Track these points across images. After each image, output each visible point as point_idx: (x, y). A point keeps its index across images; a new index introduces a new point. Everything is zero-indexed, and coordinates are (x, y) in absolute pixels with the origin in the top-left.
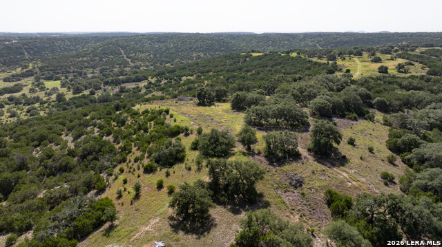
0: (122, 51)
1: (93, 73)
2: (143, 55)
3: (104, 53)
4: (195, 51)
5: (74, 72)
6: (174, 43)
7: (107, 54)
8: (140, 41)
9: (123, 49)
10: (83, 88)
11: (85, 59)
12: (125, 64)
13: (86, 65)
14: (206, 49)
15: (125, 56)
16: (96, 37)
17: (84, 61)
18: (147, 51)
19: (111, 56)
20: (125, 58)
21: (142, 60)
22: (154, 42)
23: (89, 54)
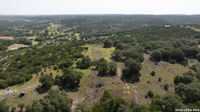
0: (110, 23)
1: (95, 31)
2: (119, 24)
3: (103, 23)
4: (144, 23)
5: (88, 30)
6: (135, 19)
7: (104, 24)
8: (120, 18)
9: (111, 21)
10: (85, 37)
11: (94, 25)
12: (109, 28)
13: (94, 28)
14: (150, 23)
15: (111, 25)
16: (104, 16)
17: (94, 26)
18: (121, 23)
19: (105, 25)
20: (111, 26)
21: (118, 27)
22: (127, 19)
23: (97, 23)
